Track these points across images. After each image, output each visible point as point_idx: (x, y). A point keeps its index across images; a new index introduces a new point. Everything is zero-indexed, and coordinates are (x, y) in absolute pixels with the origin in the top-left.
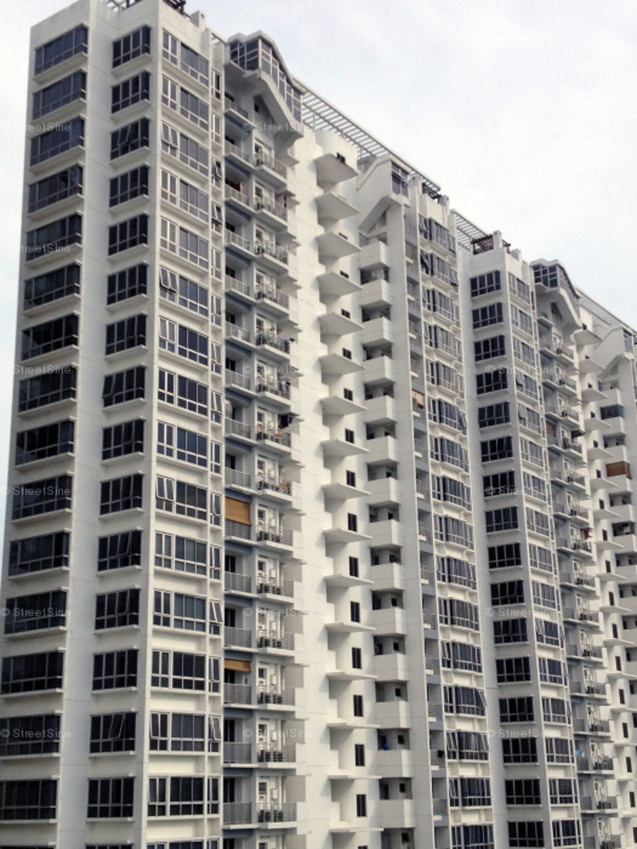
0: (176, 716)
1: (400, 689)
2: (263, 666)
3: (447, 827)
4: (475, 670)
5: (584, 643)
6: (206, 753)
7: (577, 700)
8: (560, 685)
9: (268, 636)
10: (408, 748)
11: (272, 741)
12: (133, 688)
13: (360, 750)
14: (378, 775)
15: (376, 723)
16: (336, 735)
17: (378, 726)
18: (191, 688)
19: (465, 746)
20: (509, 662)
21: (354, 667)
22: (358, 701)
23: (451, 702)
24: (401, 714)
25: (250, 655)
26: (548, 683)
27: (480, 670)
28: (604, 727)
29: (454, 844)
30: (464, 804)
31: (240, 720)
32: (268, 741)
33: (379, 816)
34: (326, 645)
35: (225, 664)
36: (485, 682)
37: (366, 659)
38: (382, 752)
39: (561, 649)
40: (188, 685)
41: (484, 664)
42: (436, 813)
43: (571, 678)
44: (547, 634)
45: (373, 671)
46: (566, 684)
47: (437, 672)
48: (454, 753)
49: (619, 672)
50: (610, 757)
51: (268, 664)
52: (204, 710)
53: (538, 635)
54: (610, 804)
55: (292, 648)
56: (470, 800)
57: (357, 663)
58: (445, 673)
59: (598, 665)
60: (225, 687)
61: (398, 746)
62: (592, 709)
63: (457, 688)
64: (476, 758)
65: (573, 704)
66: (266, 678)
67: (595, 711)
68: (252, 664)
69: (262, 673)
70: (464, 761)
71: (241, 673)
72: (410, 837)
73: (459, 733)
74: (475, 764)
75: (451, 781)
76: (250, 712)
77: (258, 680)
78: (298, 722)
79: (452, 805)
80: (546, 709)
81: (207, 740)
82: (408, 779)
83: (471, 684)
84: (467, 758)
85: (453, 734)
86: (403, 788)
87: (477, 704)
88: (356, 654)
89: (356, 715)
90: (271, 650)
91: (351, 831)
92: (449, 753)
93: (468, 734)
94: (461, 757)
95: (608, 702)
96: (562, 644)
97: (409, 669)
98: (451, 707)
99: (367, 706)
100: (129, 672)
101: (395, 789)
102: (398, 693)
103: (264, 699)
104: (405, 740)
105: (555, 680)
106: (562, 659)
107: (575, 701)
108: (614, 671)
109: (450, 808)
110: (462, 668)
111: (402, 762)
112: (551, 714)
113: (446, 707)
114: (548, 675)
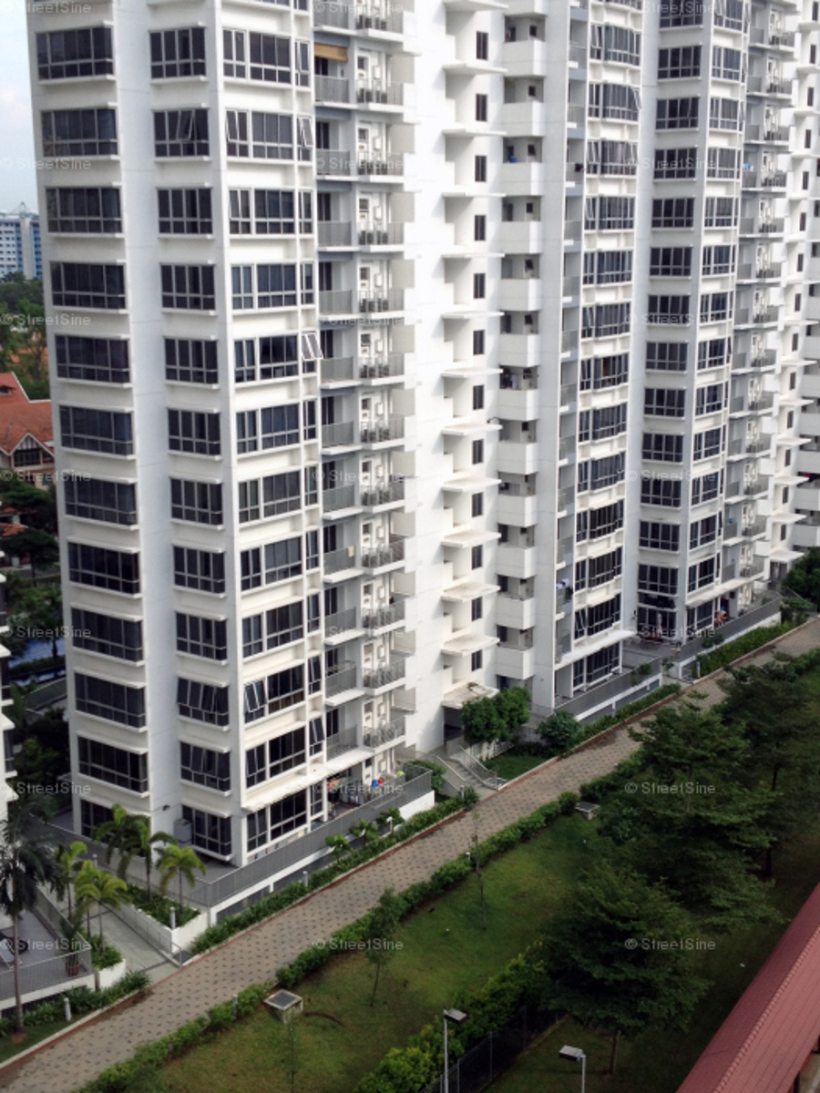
0: (258, 116)
1: (535, 87)
2: (363, 54)
3: (579, 253)
4: (631, 62)
5: (774, 27)
6: (296, 162)
7: (754, 101)
8: (736, 82)
9: (369, 14)
10: (540, 161)
11: (375, 149)
12: (202, 78)
13: (481, 163)
14: (502, 192)
15: (503, 130)
16: (453, 143)
17: (505, 133)
18: (274, 80)
19: (609, 158)
20: (675, 52)
21: (478, 57)
22: (481, 103)
23: (597, 103)
24: (533, 118)
25: (347, 38)
26: (721, 79)
27: (637, 63)
28: (783, 134)
29: (586, 271)
30: (602, 226)
31: (336, 122)
32: (371, 150)
33: (500, 240)
34: (443, 27)
35: (315, 50)
36: (642, 79)
37: (494, 46)
38: (509, 165)
39: (743, 35)
40: (270, 76)
41: (643, 55)
42: (567, 236)
43: (751, 72)
44: (728, 15)
45: (503, 63)
46: (743, 81)
47: (583, 64)
48: (595, 167)
49: (812, 65)
50: (784, 171)
51: (369, 51)
52: (291, 108)
53: (716, 16)
54: (776, 226)
55: (400, 30)
56: (609, 222)
57: (482, 52)
58: (593, 66)
59: (787, 56)
60: (317, 80)
61: (528, 158)
62: (771, 112)
63: (606, 86)
64: (621, 173)
65: (749, 106)
66: (367, 70)
67: (775, 114)
68: (349, 51)
69: (362, 63)
70: (607, 176)
71: (335, 62)
72: (535, 264)
73: (604, 143)
74: (619, 181)
75: (588, 200)
76: (348, 112)
77: (357, 71)
78: (405, 127)
79: (587, 228)
80: (714, 112)
81: (295, 146)
82: (538, 198)
83: (625, 80)
84: (611, 172)
85: (596, 144)
86: (530, 208)
87: (630, 107)
88: (482, 41)
89: (478, 119)
90: (373, 33)
91: (467, 256)
92: (589, 166)
93: (614, 144)
94: (604, 171)
95: (793, 103)
96: (746, 28)
97: (548, 61)
98: (597, 110)
99: (493, 108)
100: (195, 57)
101: (521, 209)
102: (532, 92)
103: (365, 96)
104: (537, 152)
105: (729, 76)
106: (743, 49)
107: (751, 102)
108: (806, 63)
109: (584, 232)
110: (615, 59)
111: (531, 178)
112: (720, 119)
113: (590, 109)
114: (722, 69)
